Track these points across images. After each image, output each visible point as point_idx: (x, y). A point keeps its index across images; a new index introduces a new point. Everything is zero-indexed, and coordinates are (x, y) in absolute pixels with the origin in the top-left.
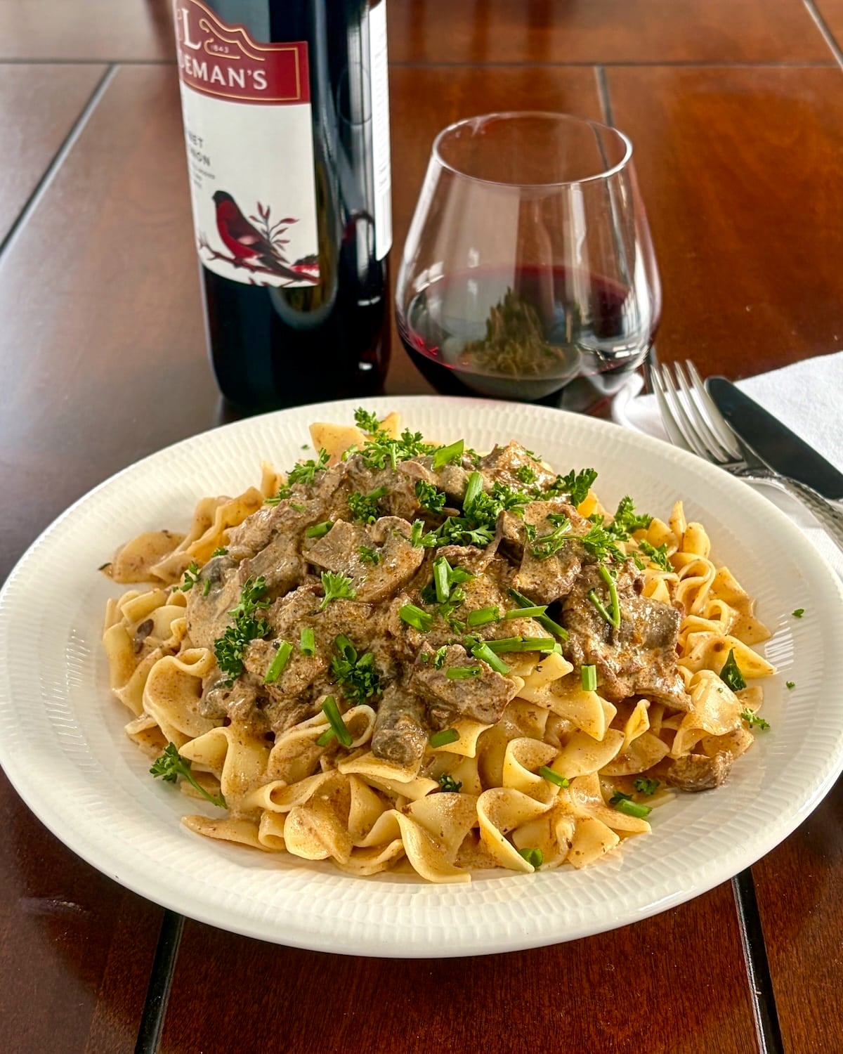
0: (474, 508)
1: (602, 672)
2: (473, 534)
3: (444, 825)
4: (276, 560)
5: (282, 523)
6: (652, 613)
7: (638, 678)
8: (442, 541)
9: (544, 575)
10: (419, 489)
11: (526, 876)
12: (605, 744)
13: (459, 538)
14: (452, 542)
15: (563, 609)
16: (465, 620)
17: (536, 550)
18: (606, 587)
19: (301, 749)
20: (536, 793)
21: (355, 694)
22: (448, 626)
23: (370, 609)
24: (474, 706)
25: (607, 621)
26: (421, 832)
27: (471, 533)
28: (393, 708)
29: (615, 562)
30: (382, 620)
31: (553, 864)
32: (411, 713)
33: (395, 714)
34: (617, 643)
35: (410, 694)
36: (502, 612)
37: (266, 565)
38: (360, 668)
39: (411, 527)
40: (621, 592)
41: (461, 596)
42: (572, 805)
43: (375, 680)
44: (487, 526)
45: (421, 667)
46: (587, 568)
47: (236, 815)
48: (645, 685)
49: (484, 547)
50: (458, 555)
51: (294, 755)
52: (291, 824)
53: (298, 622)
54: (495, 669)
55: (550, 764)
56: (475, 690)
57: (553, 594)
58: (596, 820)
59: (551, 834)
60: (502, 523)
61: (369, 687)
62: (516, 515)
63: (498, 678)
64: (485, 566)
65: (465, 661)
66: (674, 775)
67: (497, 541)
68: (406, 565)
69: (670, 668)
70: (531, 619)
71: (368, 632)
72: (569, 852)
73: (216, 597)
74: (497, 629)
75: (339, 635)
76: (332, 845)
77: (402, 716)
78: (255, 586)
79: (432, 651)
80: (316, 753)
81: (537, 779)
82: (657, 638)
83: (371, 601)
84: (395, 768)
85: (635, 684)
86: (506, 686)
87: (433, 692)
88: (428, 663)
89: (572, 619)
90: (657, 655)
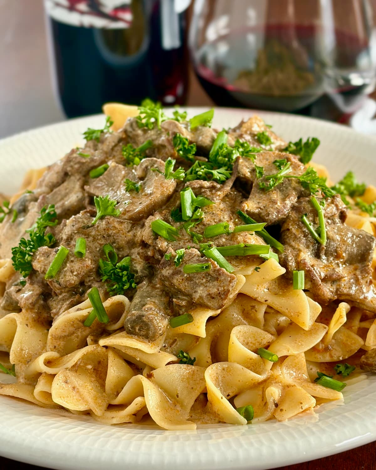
0: (217, 154)
1: (309, 276)
2: (215, 172)
3: (179, 388)
4: (66, 195)
5: (72, 167)
6: (353, 236)
7: (340, 285)
8: (189, 177)
9: (267, 202)
10: (176, 140)
11: (240, 427)
12: (311, 333)
13: (204, 175)
14: (199, 178)
15: (282, 230)
16: (202, 233)
17: (263, 184)
18: (315, 213)
19: (72, 329)
20: (255, 367)
21: (115, 287)
22: (189, 238)
23: (130, 225)
24: (204, 295)
25: (316, 240)
26: (161, 393)
27: (213, 171)
28: (142, 297)
29: (325, 197)
30: (139, 233)
31: (262, 418)
32: (156, 301)
33: (144, 301)
34: (324, 257)
35: (158, 288)
36: (231, 227)
37: (58, 199)
38: (120, 268)
39: (165, 163)
40: (329, 218)
41: (201, 215)
42: (281, 376)
43: (131, 277)
44: (226, 168)
45: (165, 265)
46: (302, 199)
47: (22, 380)
48: (345, 291)
49: (223, 183)
50: (201, 187)
51: (66, 334)
52: (57, 383)
53: (75, 233)
54: (221, 266)
55: (267, 347)
56: (206, 283)
57: (274, 216)
58: (299, 387)
59: (263, 398)
60: (238, 165)
61: (125, 282)
62: (249, 159)
63: (223, 273)
64: (222, 196)
65: (198, 260)
66: (365, 360)
67: (233, 178)
68: (159, 192)
69: (366, 279)
70: (254, 233)
71: (128, 242)
72: (275, 410)
73: (21, 223)
74: (227, 240)
75: (106, 244)
76: (90, 400)
77: (148, 302)
78: (47, 211)
79: (173, 253)
80: (85, 333)
81: (254, 356)
82: (357, 255)
83: (131, 219)
84: (142, 342)
85: (337, 290)
86: (229, 279)
87: (174, 285)
88: (171, 262)
89: (288, 237)
90: (356, 269)
